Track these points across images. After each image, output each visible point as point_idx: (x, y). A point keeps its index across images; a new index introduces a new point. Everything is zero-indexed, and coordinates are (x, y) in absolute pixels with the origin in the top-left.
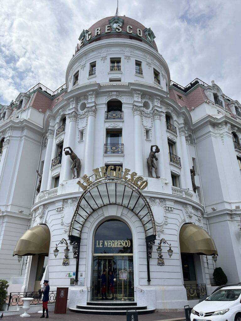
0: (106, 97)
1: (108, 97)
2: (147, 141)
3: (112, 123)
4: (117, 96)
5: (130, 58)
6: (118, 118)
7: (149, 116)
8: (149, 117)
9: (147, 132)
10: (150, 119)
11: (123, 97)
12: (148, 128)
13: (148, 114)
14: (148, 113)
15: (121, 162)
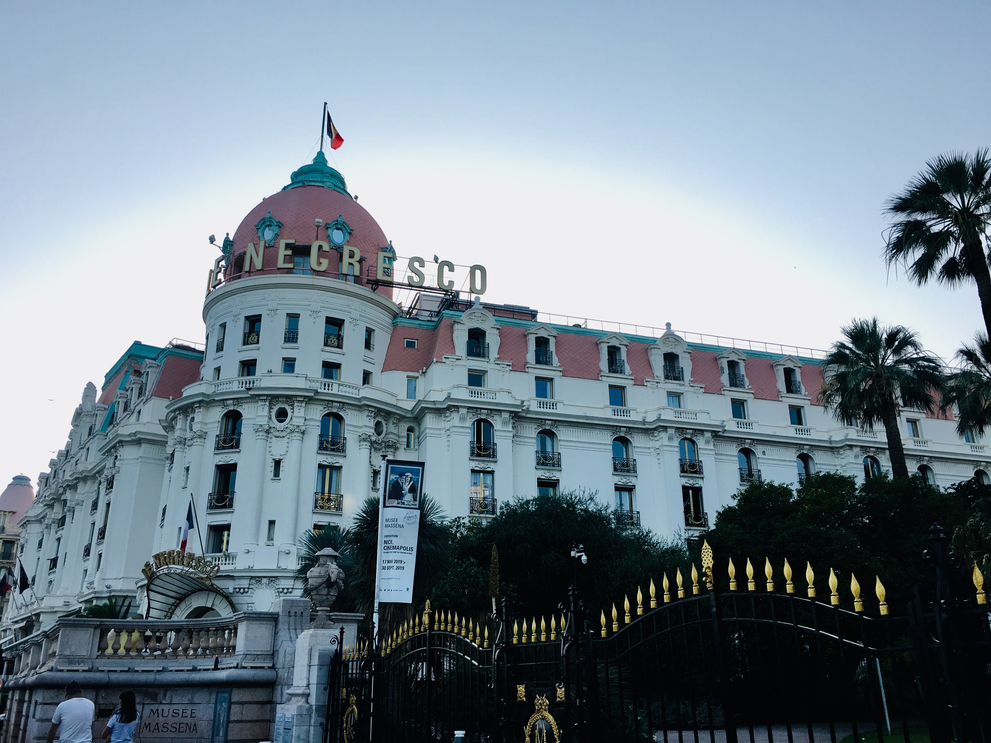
0: (219, 409)
1: (222, 408)
2: (273, 481)
3: (224, 456)
4: (236, 405)
5: (277, 312)
6: (232, 447)
7: (284, 434)
8: (284, 437)
9: (277, 463)
10: (286, 438)
11: (245, 406)
12: (277, 458)
13: (282, 431)
14: (282, 429)
15: (228, 522)
